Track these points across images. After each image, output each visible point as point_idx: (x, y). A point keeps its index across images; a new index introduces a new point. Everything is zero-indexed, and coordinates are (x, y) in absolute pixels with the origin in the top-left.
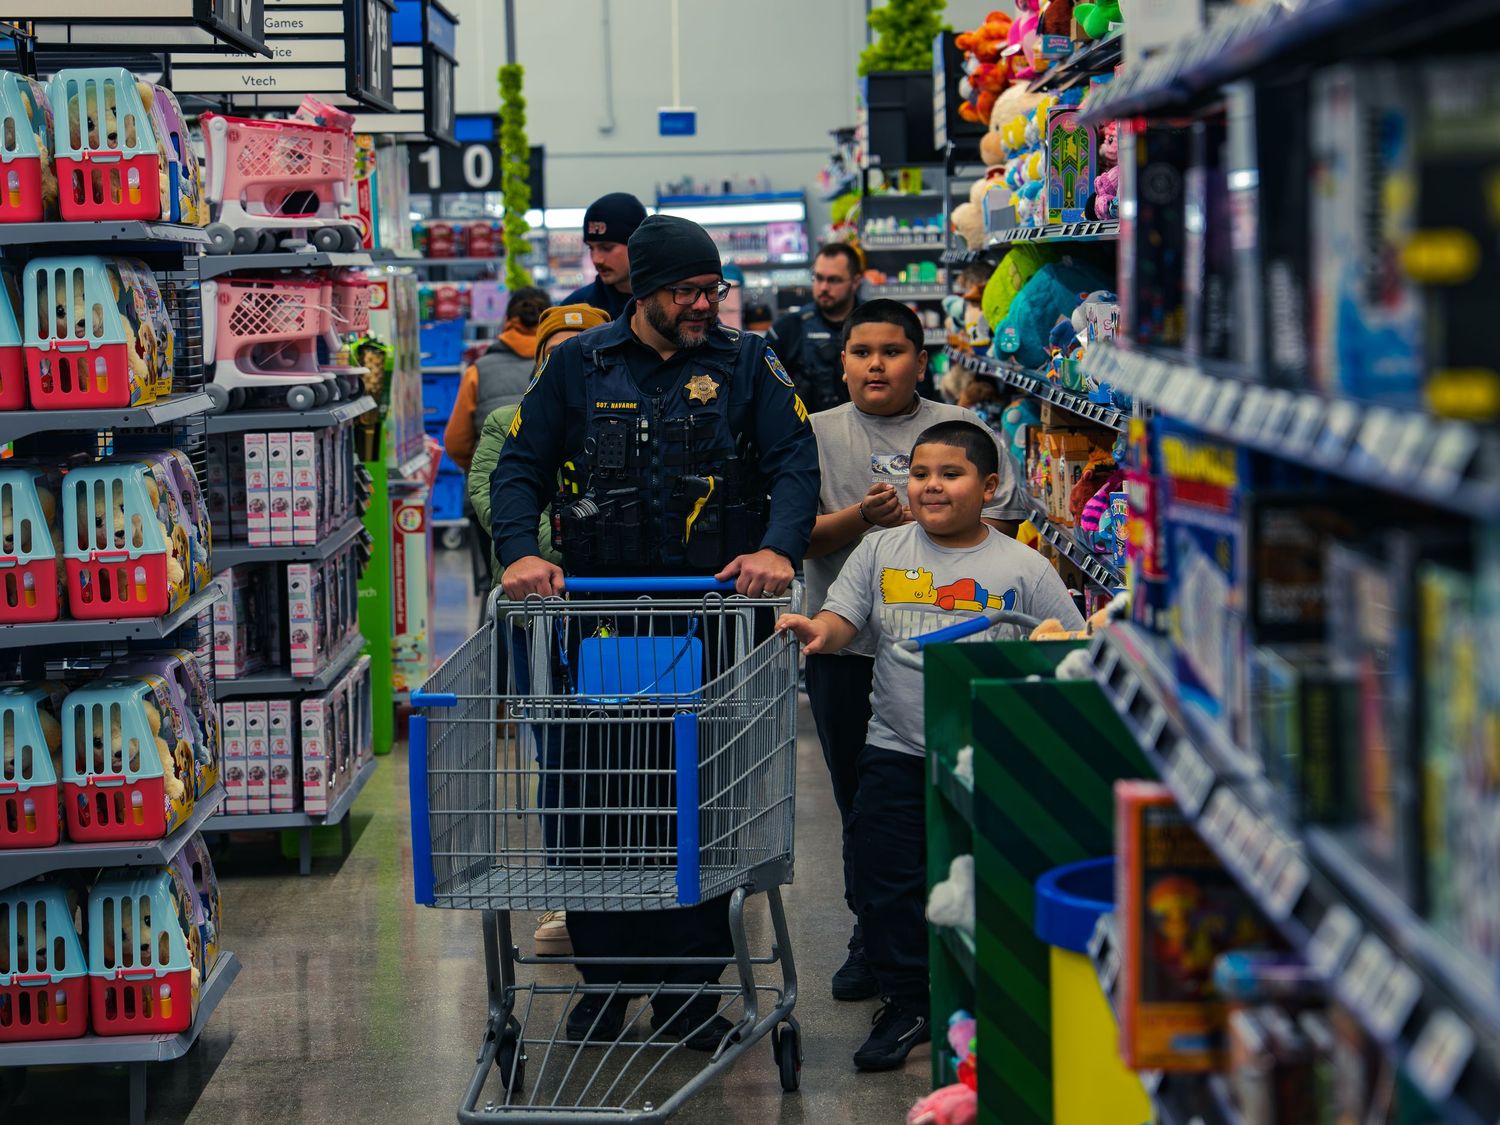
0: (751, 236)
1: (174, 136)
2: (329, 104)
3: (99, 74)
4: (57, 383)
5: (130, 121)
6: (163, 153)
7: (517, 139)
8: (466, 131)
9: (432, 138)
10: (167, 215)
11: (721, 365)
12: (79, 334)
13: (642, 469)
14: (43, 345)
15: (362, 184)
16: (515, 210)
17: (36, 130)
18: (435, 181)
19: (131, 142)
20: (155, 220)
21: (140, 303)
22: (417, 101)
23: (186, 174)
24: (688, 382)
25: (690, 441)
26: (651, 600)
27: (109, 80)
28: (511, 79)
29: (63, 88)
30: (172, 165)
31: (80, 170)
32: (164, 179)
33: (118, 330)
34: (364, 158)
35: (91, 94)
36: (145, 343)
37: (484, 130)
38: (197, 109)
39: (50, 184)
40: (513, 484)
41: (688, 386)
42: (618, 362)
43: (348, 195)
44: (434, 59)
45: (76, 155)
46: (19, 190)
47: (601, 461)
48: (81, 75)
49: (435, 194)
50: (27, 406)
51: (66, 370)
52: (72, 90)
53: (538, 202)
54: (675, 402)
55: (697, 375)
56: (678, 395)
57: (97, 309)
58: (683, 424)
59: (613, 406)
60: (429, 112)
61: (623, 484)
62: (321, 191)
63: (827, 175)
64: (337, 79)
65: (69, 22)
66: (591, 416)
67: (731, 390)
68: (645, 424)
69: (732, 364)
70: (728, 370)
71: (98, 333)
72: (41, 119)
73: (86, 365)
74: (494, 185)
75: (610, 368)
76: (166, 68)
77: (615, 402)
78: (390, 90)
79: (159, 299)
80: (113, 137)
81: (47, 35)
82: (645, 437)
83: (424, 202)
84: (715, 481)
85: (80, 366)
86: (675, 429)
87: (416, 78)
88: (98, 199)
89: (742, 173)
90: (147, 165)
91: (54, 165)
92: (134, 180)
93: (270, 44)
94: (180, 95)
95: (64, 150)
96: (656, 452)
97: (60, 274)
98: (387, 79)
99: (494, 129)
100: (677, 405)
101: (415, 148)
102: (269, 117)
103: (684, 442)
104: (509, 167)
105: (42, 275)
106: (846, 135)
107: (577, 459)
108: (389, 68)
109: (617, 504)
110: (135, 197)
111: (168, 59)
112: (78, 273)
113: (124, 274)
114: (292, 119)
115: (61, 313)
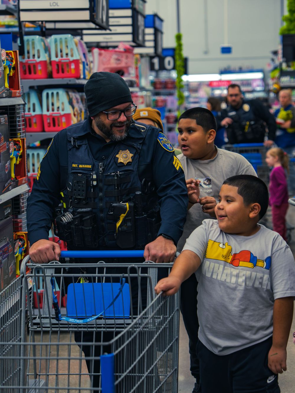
0: (248, 83)
1: (84, 54)
2: (128, 45)
3: (63, 36)
4: (52, 125)
5: (72, 50)
6: (81, 59)
7: (180, 55)
8: (166, 53)
9: (156, 55)
10: (82, 77)
11: (135, 144)
12: (58, 110)
13: (95, 198)
14: (48, 114)
15: (137, 68)
16: (179, 75)
17: (46, 52)
18: (157, 67)
19: (72, 56)
20: (78, 78)
21: (75, 102)
22: (152, 44)
23: (87, 65)
24: (118, 154)
25: (118, 185)
26: (105, 263)
27: (66, 38)
28: (179, 38)
29: (53, 41)
30: (83, 63)
31: (58, 64)
32: (81, 66)
33: (68, 110)
34: (137, 61)
35: (61, 42)
36: (76, 113)
37: (171, 53)
38: (90, 47)
39: (50, 68)
40: (36, 203)
41: (117, 156)
42: (84, 143)
43: (132, 71)
44: (157, 32)
45: (57, 60)
46: (41, 70)
47: (74, 194)
48: (58, 37)
49: (157, 72)
50: (43, 131)
51: (54, 120)
52: (56, 41)
53: (186, 73)
54: (111, 164)
55: (123, 150)
56: (112, 161)
57: (63, 103)
58: (114, 176)
59: (80, 166)
60: (156, 47)
61: (86, 205)
62: (125, 70)
63: (269, 65)
64: (130, 38)
65: (55, 22)
66: (70, 171)
67: (139, 157)
68: (95, 177)
69: (140, 144)
70: (138, 147)
71: (63, 110)
72: (47, 49)
73: (60, 119)
74: (174, 68)
75: (80, 146)
76: (81, 35)
77: (81, 164)
78: (144, 41)
79: (80, 101)
80: (67, 54)
81: (49, 26)
82: (95, 183)
83: (154, 74)
84: (129, 206)
85: (58, 120)
86: (110, 178)
87: (152, 37)
88: (63, 72)
89: (245, 64)
90: (76, 62)
91: (51, 63)
92: (73, 67)
93: (111, 28)
94: (86, 43)
95: (54, 58)
96: (101, 190)
97: (52, 94)
98: (143, 37)
99: (174, 52)
100: (111, 166)
101: (151, 58)
102: (111, 49)
103: (115, 185)
104: (179, 63)
105: (48, 94)
106: (275, 53)
107: (64, 191)
108: (144, 34)
109: (81, 217)
110: (73, 72)
111: (82, 32)
112: (58, 93)
113: (70, 93)
114: (117, 49)
115: (53, 104)
